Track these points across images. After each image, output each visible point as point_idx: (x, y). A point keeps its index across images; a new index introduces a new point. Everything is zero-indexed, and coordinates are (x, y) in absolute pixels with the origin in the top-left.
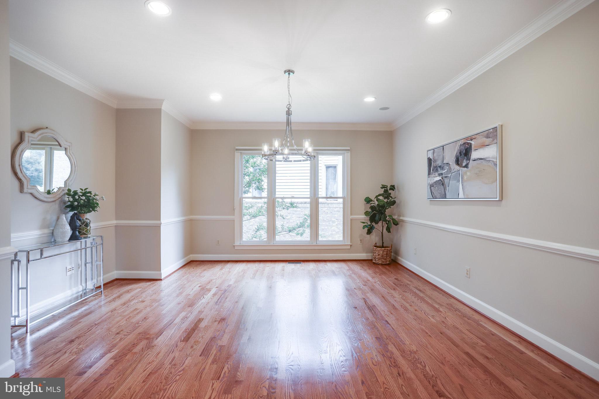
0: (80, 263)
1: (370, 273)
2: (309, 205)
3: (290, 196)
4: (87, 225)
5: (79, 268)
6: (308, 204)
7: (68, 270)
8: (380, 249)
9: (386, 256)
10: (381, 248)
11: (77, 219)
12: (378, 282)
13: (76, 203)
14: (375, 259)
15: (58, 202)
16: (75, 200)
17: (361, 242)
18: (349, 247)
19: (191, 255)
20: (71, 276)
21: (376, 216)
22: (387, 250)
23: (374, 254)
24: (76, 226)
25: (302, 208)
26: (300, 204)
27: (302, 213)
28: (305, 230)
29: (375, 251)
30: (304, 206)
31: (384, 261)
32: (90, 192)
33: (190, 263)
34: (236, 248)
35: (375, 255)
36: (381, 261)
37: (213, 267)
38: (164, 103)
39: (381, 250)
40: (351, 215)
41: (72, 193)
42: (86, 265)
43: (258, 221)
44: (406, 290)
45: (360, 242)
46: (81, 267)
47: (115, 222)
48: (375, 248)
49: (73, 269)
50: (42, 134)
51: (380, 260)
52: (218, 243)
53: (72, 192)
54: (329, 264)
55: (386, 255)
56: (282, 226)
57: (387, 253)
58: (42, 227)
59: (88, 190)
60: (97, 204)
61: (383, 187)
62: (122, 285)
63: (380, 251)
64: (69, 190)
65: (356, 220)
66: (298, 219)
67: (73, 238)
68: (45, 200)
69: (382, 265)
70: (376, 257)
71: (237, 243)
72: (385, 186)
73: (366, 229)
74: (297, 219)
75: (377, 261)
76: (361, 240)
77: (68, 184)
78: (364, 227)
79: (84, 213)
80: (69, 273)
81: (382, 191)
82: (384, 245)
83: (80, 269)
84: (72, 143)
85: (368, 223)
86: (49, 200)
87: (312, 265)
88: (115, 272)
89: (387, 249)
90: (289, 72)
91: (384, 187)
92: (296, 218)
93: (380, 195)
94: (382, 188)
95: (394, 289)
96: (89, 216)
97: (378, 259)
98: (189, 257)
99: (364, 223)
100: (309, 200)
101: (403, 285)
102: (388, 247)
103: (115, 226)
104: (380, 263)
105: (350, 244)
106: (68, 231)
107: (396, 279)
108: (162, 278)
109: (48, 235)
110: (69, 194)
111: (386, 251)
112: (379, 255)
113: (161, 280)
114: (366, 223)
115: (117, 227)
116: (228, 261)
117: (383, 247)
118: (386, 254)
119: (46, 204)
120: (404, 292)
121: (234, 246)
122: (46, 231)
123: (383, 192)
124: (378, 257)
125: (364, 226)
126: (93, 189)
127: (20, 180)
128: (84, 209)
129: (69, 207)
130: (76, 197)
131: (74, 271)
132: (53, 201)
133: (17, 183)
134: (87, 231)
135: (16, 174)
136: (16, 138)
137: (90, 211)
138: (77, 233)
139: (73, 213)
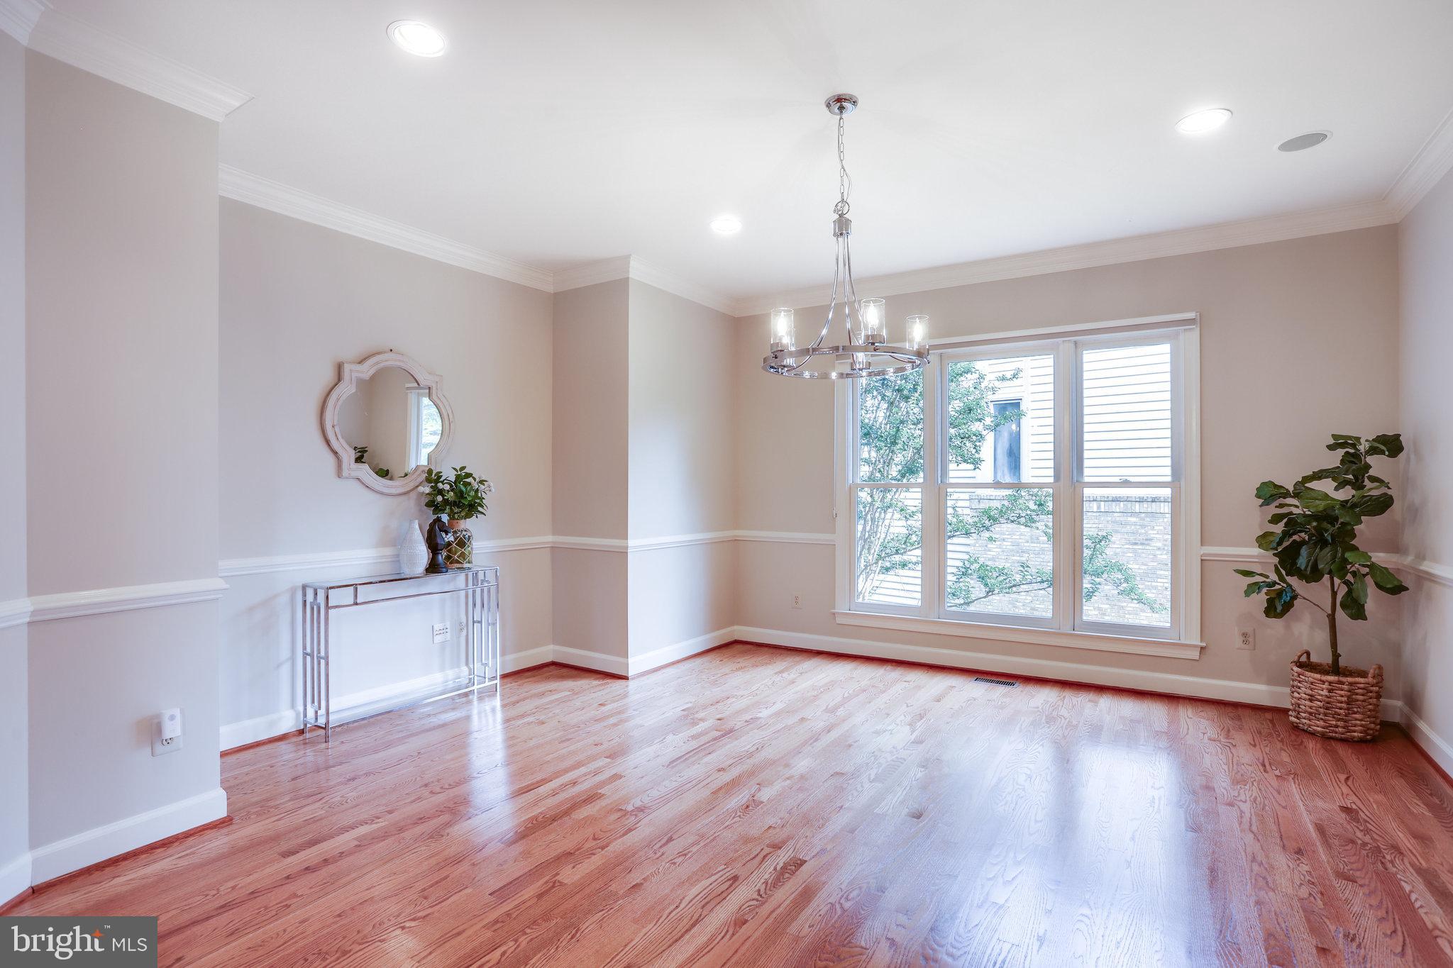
0: (464, 621)
1: (1243, 761)
2: (1166, 508)
3: (1117, 480)
4: (462, 543)
5: (461, 629)
6: (1162, 504)
7: (435, 633)
8: (1318, 676)
9: (1348, 709)
10: (1326, 673)
11: (441, 531)
12: (1246, 807)
13: (440, 498)
14: (1299, 713)
15: (413, 495)
16: (441, 492)
17: (1245, 642)
18: (1195, 654)
19: (736, 627)
20: (443, 643)
21: (1298, 554)
22: (1351, 684)
23: (1293, 692)
24: (437, 544)
25: (1143, 515)
26: (1137, 504)
27: (1143, 531)
28: (1099, 584)
29: (1296, 683)
30: (1149, 510)
31: (1337, 726)
32: (471, 476)
33: (731, 647)
34: (839, 620)
35: (1296, 695)
36: (1321, 723)
37: (769, 664)
38: (632, 263)
39: (1324, 682)
40: (1202, 545)
42: (473, 626)
43: (1008, 547)
44: (1358, 874)
45: (1238, 641)
46: (465, 629)
47: (550, 538)
48: (1296, 669)
49: (447, 630)
50: (377, 363)
51: (1318, 719)
52: (797, 603)
53: (433, 475)
54: (1105, 702)
55: (1348, 703)
56: (1021, 569)
57: (1349, 697)
58: (382, 543)
59: (466, 469)
60: (482, 499)
61: (1339, 442)
62: (563, 677)
63: (1322, 685)
64: (430, 472)
65: (1222, 561)
66: (1131, 547)
67: (433, 568)
68: (385, 491)
69: (1325, 738)
70: (1299, 705)
71: (841, 607)
72: (1350, 438)
73: (1261, 598)
74: (1127, 546)
75: (1304, 721)
76: (1245, 635)
77: (433, 460)
78: (1253, 589)
79: (459, 518)
80: (438, 639)
81: (1334, 460)
82: (1342, 662)
83: (464, 633)
84: (442, 376)
85: (1267, 577)
86: (394, 491)
87: (1045, 696)
88: (551, 647)
89: (1350, 679)
90: (840, 102)
91: (1342, 445)
92: (1123, 545)
93: (1318, 476)
94: (1331, 447)
95: (1299, 852)
96: (470, 525)
97: (1311, 714)
98: (729, 629)
99: (1247, 573)
100: (1166, 492)
101: (1364, 844)
102: (1363, 674)
103: (552, 547)
104: (1319, 729)
105: (1196, 641)
107: (1346, 810)
108: (630, 674)
109: (394, 559)
110: (428, 480)
111: (1345, 687)
112: (1311, 700)
113: (626, 678)
114: (1261, 575)
115: (554, 549)
116: (819, 653)
117: (1335, 669)
118: (1344, 699)
119: (390, 499)
120: (1342, 875)
121: (834, 614)
122: (388, 551)
123: (1339, 462)
124: (1311, 708)
125: (1249, 586)
126: (478, 469)
127: (335, 453)
128: (456, 510)
129: (429, 505)
130: (440, 486)
131: (448, 636)
132: (405, 494)
133: (331, 459)
134: (463, 555)
135: (328, 442)
136: (328, 375)
137: (468, 516)
138: (440, 558)
139: (435, 517)
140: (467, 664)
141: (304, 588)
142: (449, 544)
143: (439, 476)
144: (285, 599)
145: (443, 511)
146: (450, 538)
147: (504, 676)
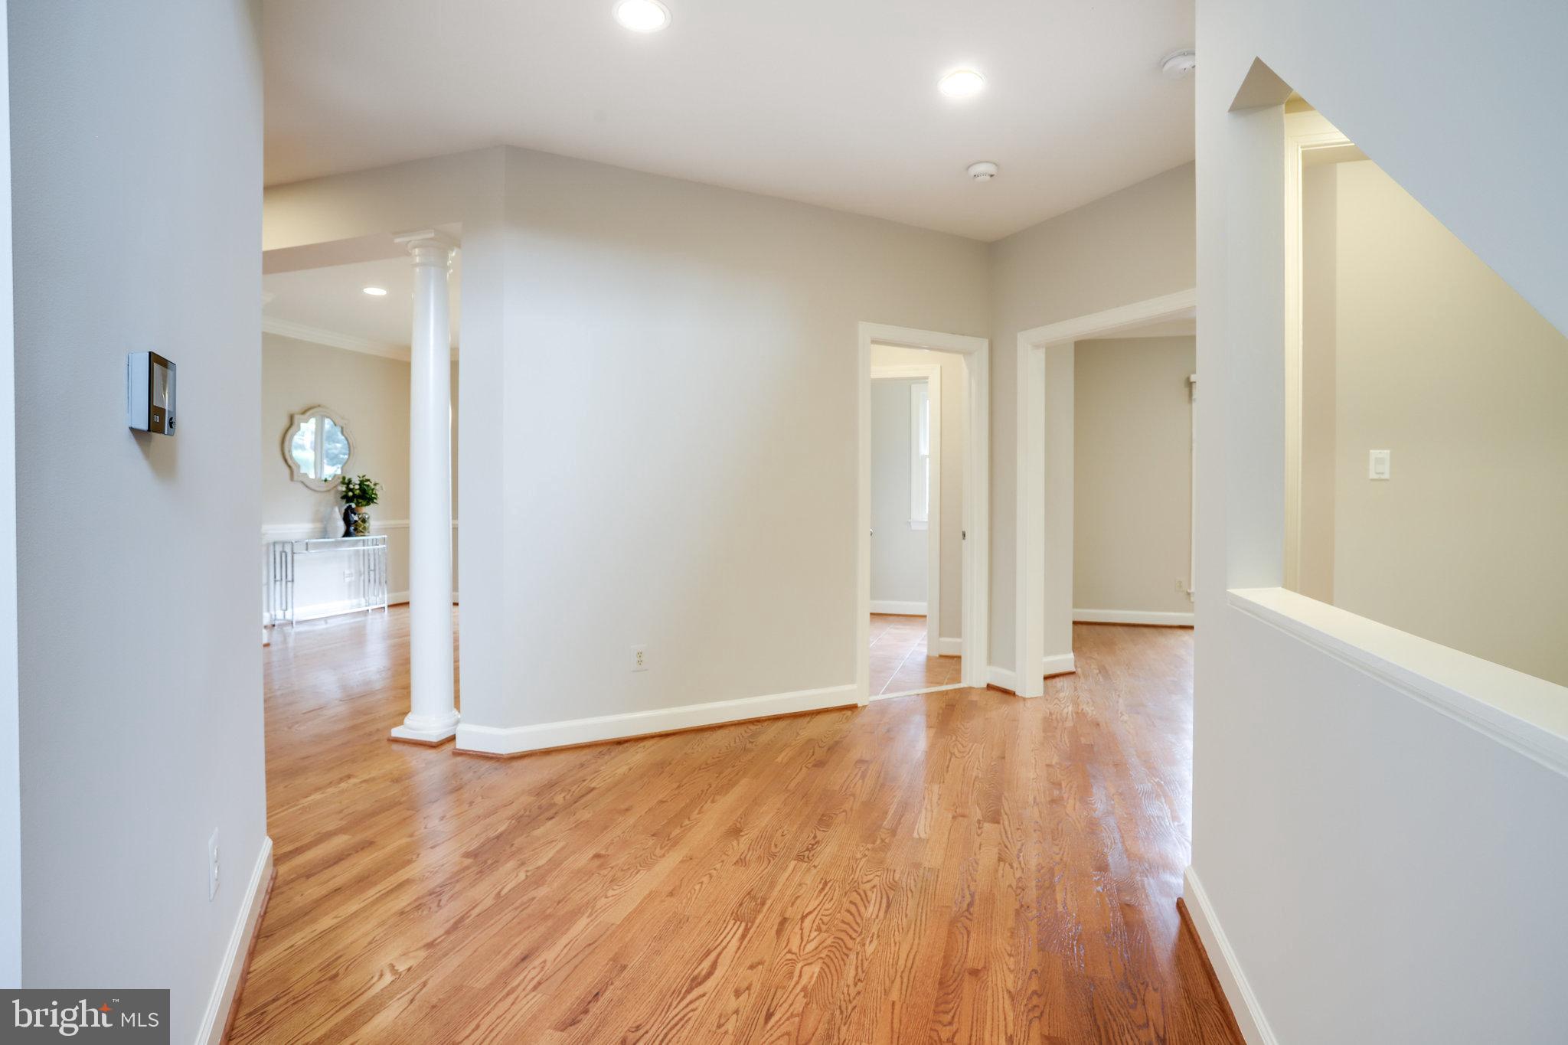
0: (361, 569)
4: (364, 521)
5: (360, 575)
7: (346, 576)
11: (351, 513)
13: (351, 494)
15: (333, 492)
16: (351, 490)
20: (350, 584)
24: (349, 520)
32: (368, 480)
41: (346, 481)
42: (369, 572)
49: (352, 575)
58: (314, 521)
59: (366, 478)
60: (376, 494)
64: (344, 478)
67: (347, 534)
68: (317, 489)
77: (345, 472)
79: (362, 506)
80: (347, 580)
83: (362, 578)
86: (322, 490)
96: (367, 510)
106: (341, 526)
110: (343, 483)
119: (319, 494)
122: (318, 525)
126: (373, 477)
127: (289, 466)
128: (360, 501)
129: (343, 498)
130: (351, 486)
131: (353, 578)
132: (326, 491)
133: (287, 471)
134: (364, 528)
135: (286, 461)
136: (285, 422)
137: (368, 504)
138: (352, 528)
139: (348, 505)
140: (364, 597)
141: (275, 543)
142: (356, 521)
143: (350, 482)
144: (264, 549)
145: (352, 502)
146: (356, 518)
147: (389, 606)
